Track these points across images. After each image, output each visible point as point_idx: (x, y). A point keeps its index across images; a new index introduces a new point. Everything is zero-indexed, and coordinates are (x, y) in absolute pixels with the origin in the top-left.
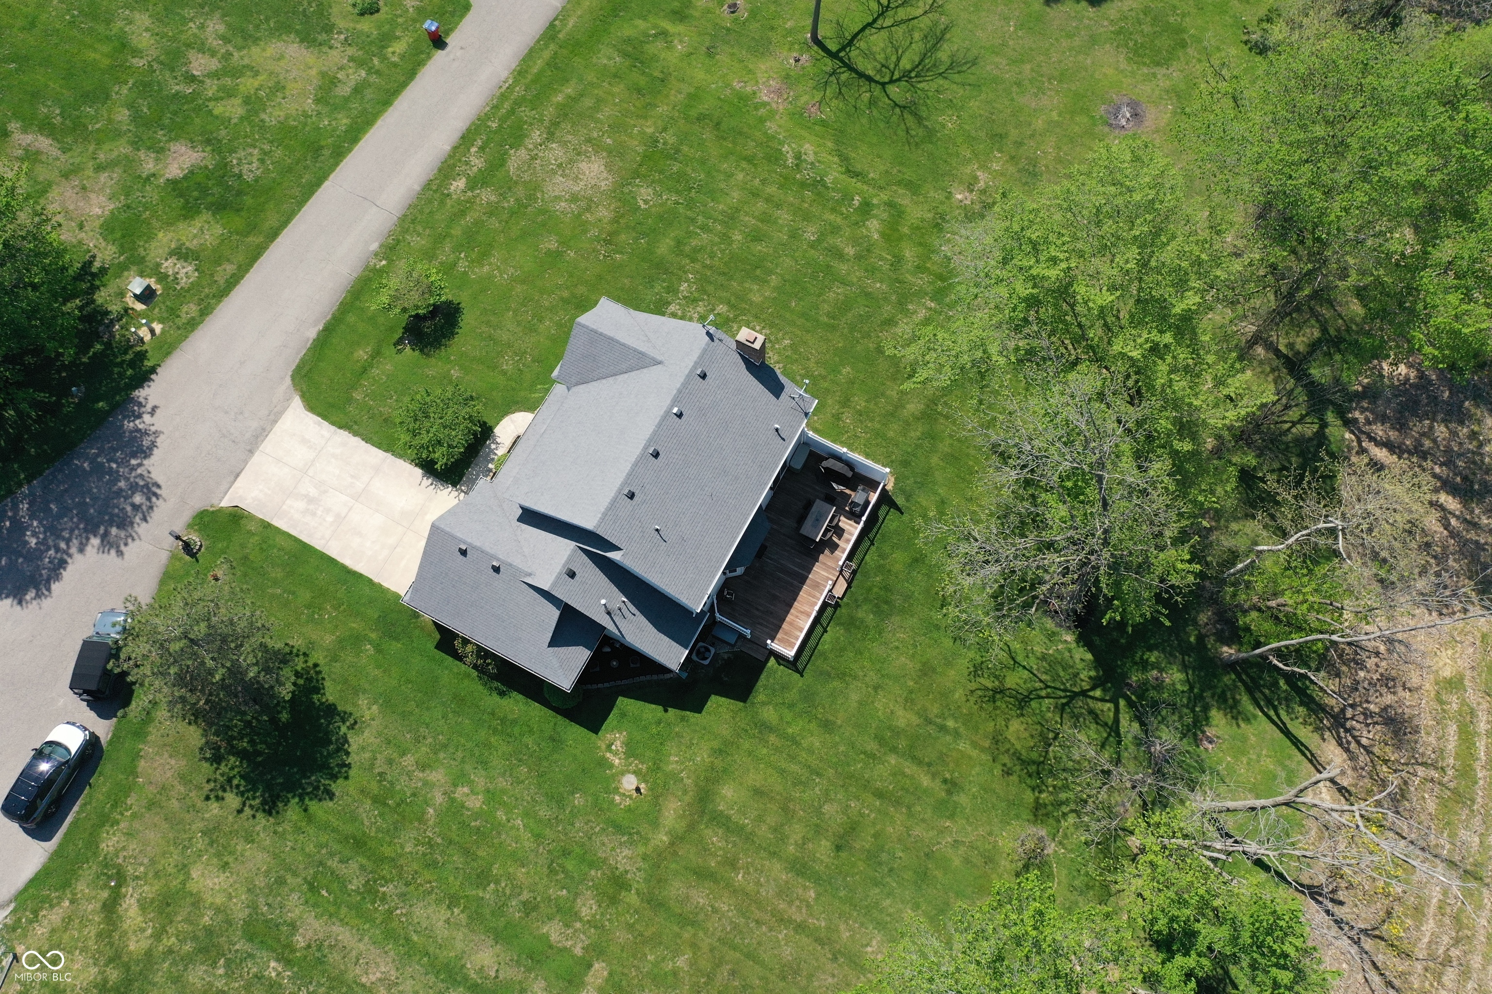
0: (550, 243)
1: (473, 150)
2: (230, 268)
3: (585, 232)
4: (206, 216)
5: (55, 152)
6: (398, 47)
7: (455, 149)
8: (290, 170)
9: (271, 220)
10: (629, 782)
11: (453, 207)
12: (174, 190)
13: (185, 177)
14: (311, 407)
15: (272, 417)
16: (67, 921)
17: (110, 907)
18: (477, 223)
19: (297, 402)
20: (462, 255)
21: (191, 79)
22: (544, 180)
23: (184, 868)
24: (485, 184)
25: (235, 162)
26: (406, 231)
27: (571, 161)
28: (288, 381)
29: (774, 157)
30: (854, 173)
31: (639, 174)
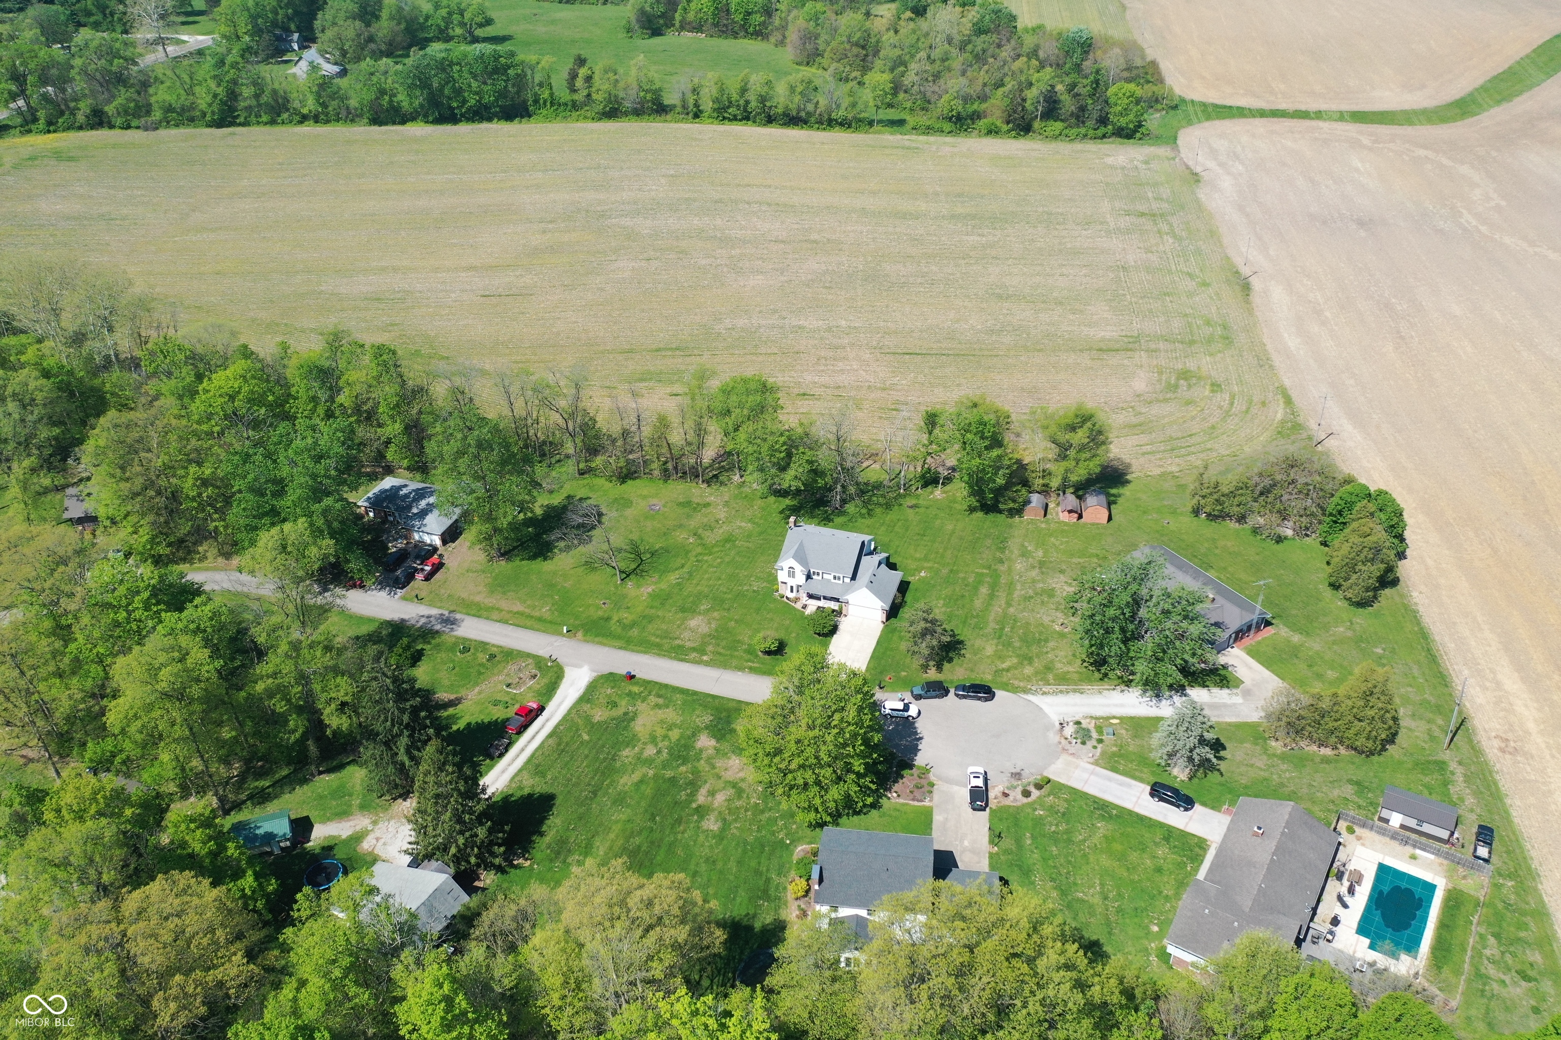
0: (732, 624)
1: (687, 657)
3: (725, 616)
4: (733, 726)
5: (708, 785)
6: (636, 689)
7: (688, 662)
8: (706, 706)
9: (731, 705)
10: (923, 574)
11: (717, 657)
16: (1016, 679)
17: (1008, 670)
18: (723, 648)
20: (739, 648)
21: (659, 752)
22: (701, 634)
23: (988, 657)
24: (704, 651)
25: (704, 725)
26: (731, 667)
27: (690, 629)
29: (679, 584)
30: (683, 566)
31: (695, 611)
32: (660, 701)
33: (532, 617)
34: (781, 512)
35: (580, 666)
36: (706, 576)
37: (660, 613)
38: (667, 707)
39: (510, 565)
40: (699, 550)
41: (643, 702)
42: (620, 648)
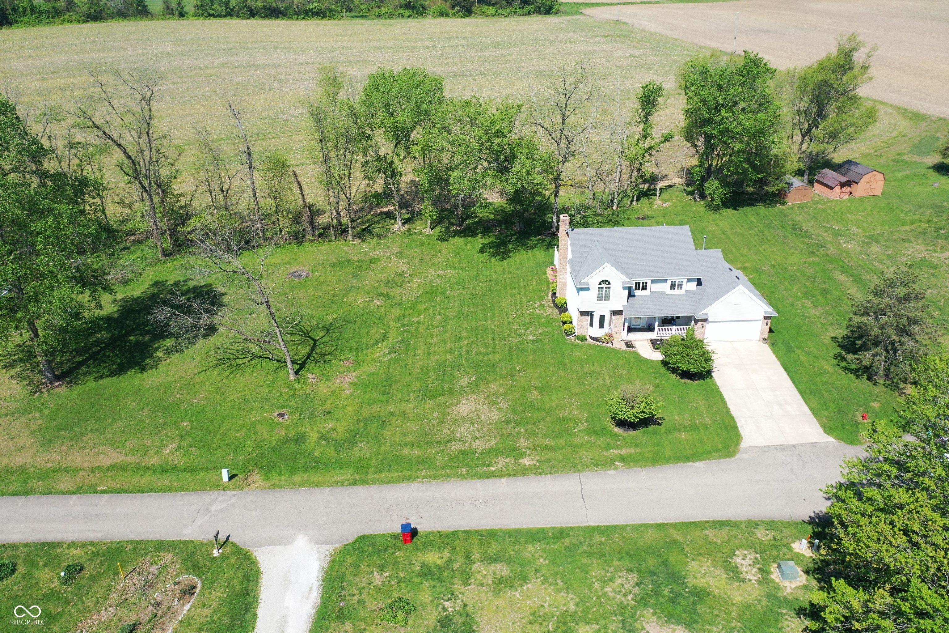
0: (534, 395)
1: (492, 469)
2: (710, 533)
3: (513, 386)
4: (690, 581)
6: (434, 558)
7: (501, 476)
8: (602, 555)
9: (650, 537)
11: (546, 454)
12: (696, 621)
13: (678, 623)
14: (738, 437)
15: (766, 449)
18: (546, 436)
19: (743, 444)
20: (576, 430)
22: (490, 424)
24: (514, 449)
25: (630, 597)
26: (586, 466)
27: (464, 420)
28: (738, 456)
29: (395, 360)
30: (385, 337)
31: (452, 391)
32: (502, 570)
33: (146, 469)
34: (482, 251)
35: (288, 541)
36: (434, 340)
37: (391, 408)
38: (524, 579)
39: (77, 390)
40: (396, 312)
41: (466, 582)
42: (353, 483)
